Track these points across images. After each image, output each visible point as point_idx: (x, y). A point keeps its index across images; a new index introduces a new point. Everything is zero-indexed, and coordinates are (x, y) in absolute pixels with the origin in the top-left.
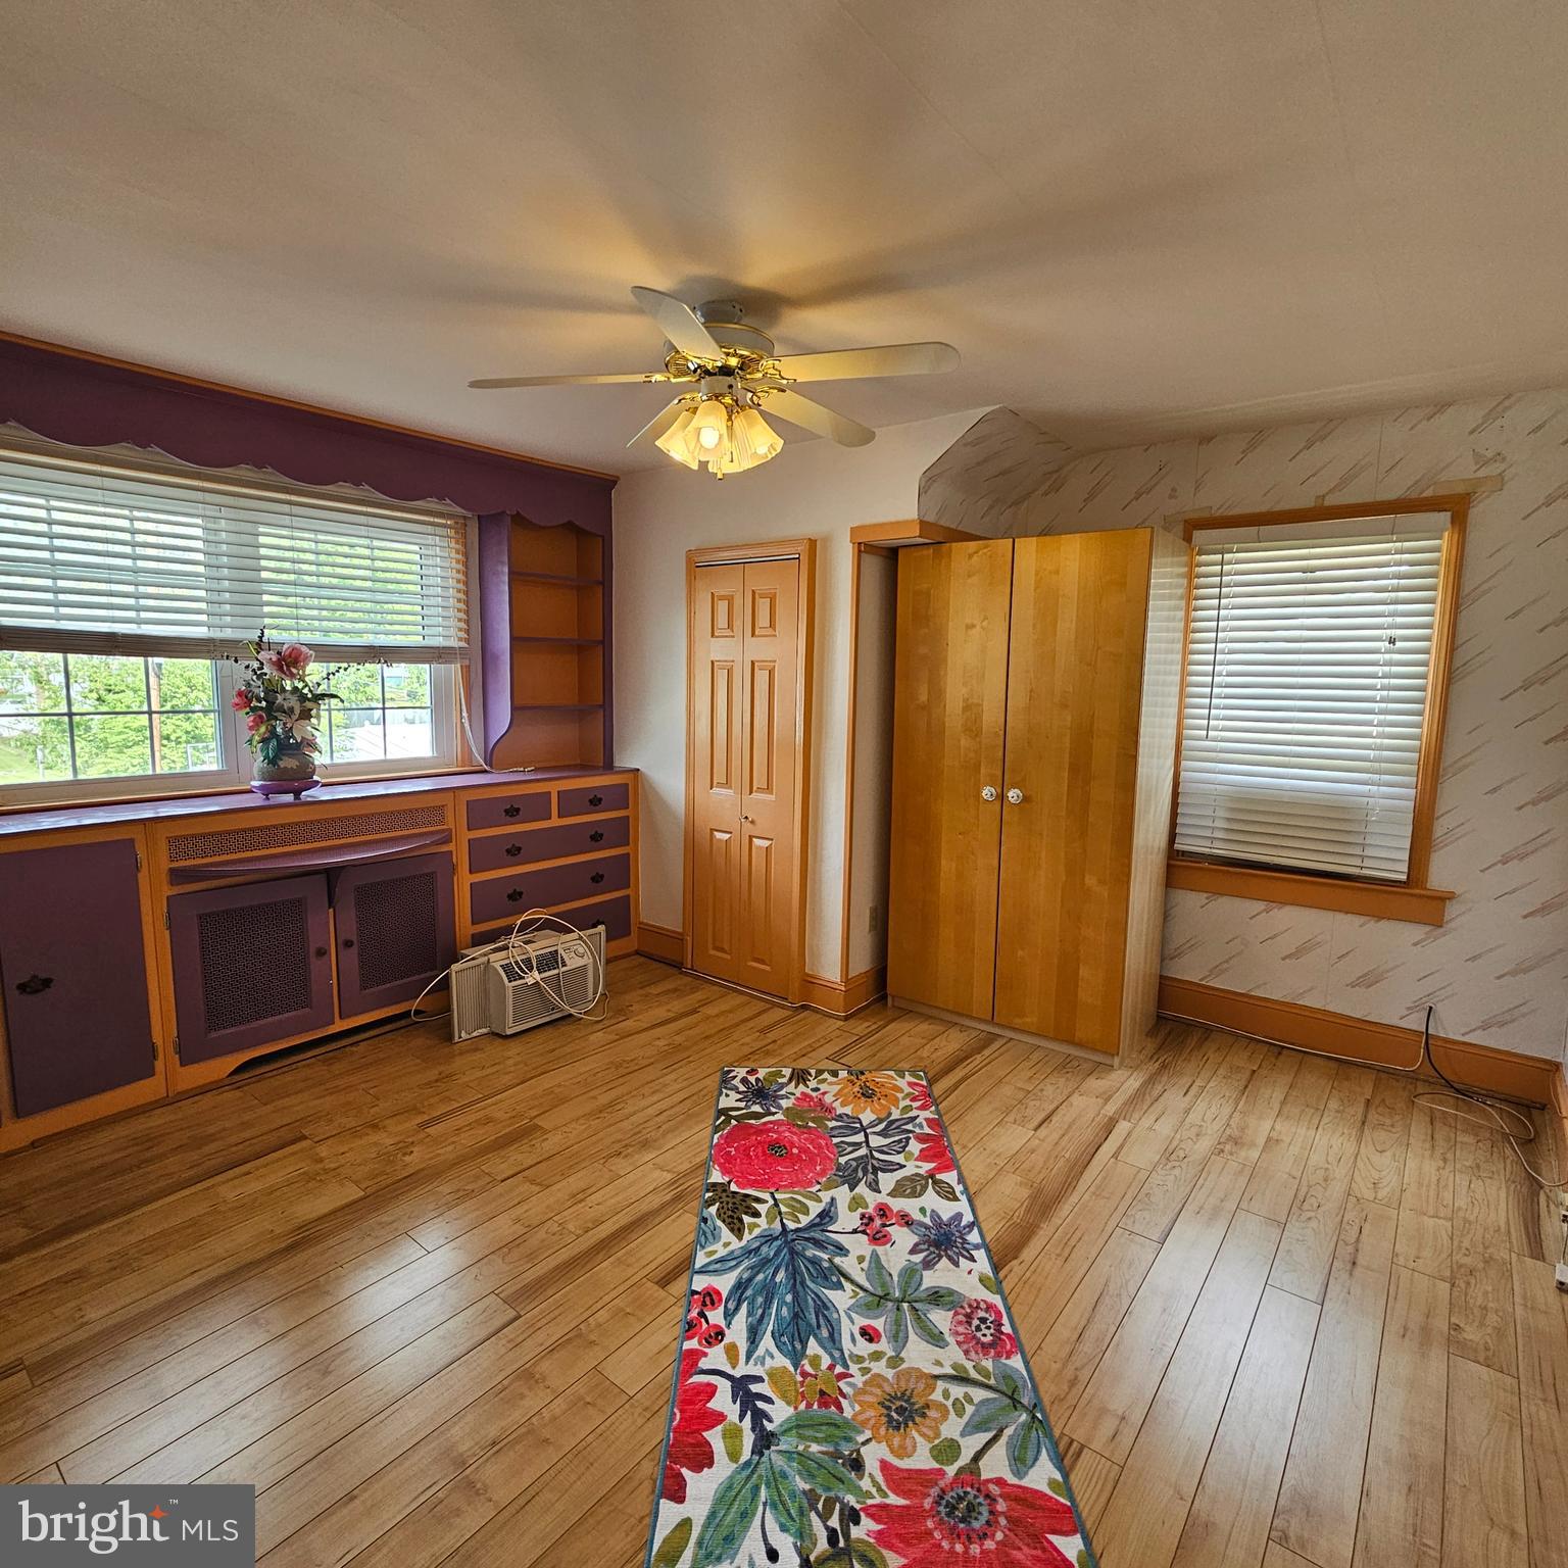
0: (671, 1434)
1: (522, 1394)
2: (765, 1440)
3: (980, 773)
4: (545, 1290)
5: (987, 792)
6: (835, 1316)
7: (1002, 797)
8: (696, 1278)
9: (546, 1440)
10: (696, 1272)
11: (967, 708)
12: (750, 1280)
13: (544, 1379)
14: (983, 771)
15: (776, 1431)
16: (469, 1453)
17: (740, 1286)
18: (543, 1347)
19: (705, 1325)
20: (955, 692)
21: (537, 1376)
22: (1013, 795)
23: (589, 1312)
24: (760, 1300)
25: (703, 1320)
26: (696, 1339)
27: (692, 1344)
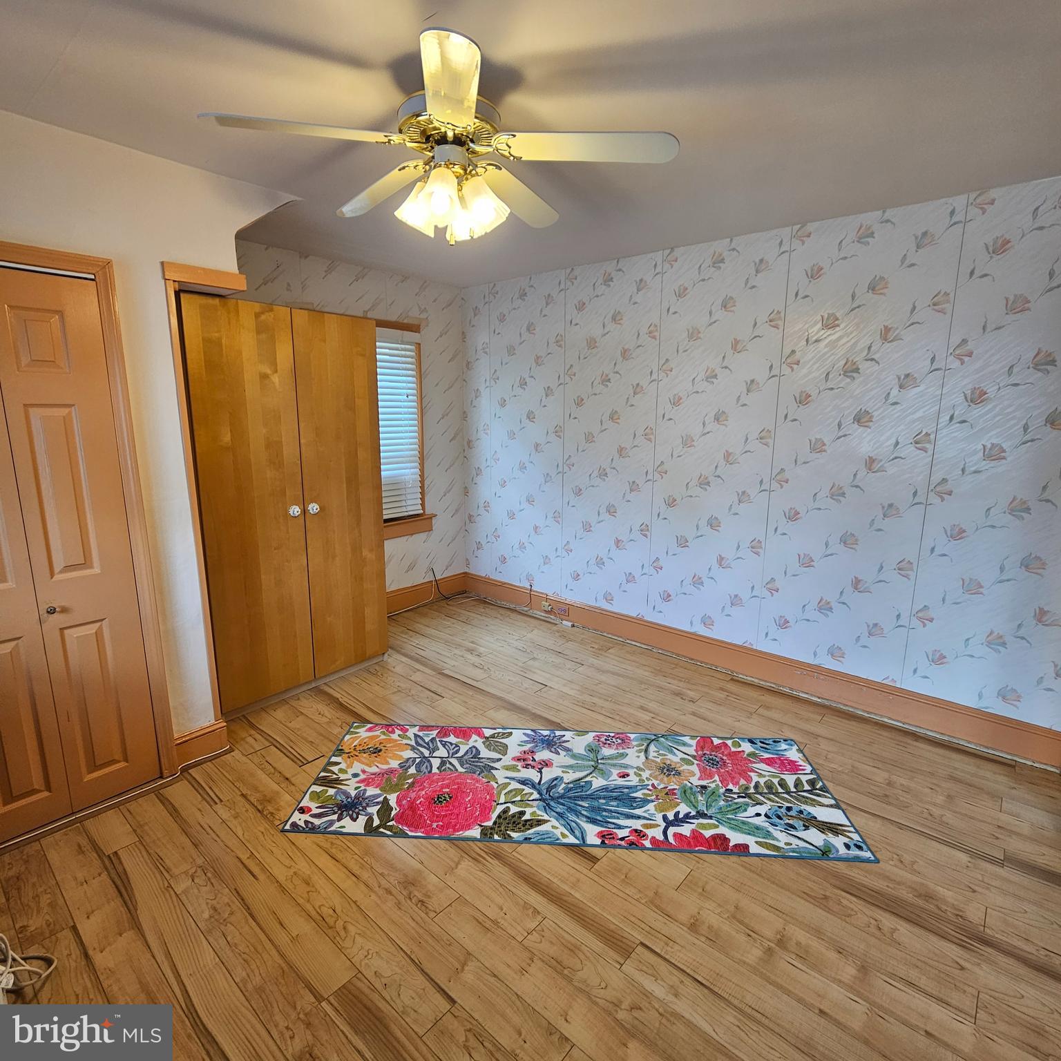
0: (712, 850)
1: (709, 927)
2: (701, 815)
3: (285, 495)
4: (612, 931)
5: (295, 510)
6: (613, 786)
7: (304, 511)
8: (589, 842)
9: (736, 907)
10: (584, 842)
11: (269, 445)
12: (586, 817)
13: (693, 917)
14: (288, 493)
15: (696, 810)
16: (761, 948)
17: (593, 821)
18: (667, 922)
19: (631, 838)
20: (256, 434)
21: (692, 921)
22: (314, 508)
23: (630, 899)
24: (604, 813)
25: (626, 839)
26: (644, 842)
27: (647, 844)
